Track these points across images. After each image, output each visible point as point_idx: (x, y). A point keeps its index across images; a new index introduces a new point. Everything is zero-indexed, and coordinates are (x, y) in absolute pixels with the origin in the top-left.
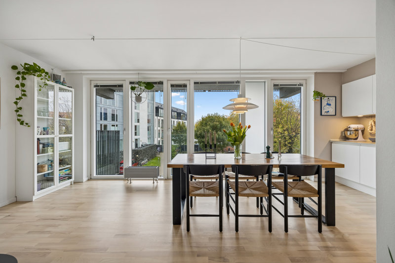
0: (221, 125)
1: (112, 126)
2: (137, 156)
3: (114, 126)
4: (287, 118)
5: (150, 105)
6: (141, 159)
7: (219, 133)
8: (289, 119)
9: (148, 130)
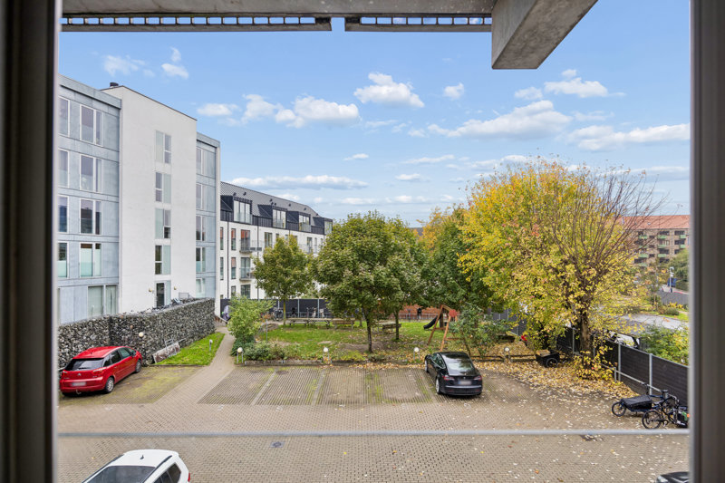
0: (386, 246)
1: (83, 246)
2: (141, 334)
3: (89, 246)
4: (574, 227)
5: (204, 191)
6: (153, 343)
7: (380, 268)
8: (578, 229)
9: (198, 259)
